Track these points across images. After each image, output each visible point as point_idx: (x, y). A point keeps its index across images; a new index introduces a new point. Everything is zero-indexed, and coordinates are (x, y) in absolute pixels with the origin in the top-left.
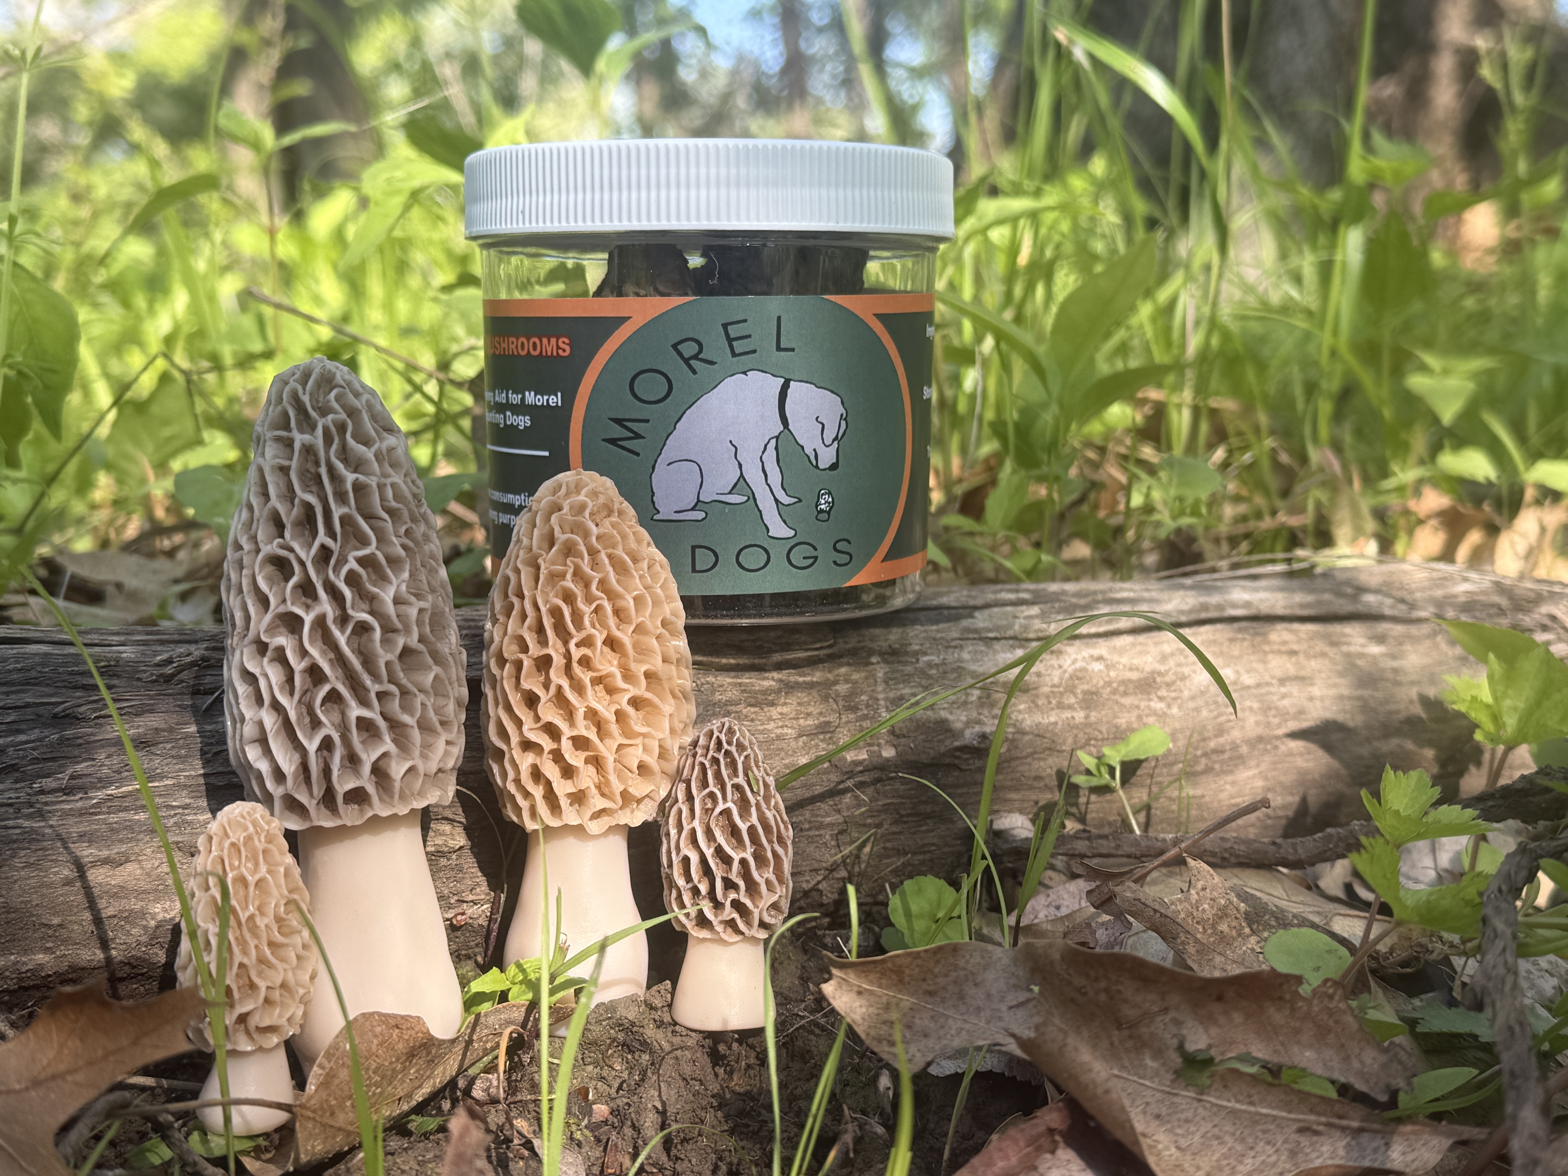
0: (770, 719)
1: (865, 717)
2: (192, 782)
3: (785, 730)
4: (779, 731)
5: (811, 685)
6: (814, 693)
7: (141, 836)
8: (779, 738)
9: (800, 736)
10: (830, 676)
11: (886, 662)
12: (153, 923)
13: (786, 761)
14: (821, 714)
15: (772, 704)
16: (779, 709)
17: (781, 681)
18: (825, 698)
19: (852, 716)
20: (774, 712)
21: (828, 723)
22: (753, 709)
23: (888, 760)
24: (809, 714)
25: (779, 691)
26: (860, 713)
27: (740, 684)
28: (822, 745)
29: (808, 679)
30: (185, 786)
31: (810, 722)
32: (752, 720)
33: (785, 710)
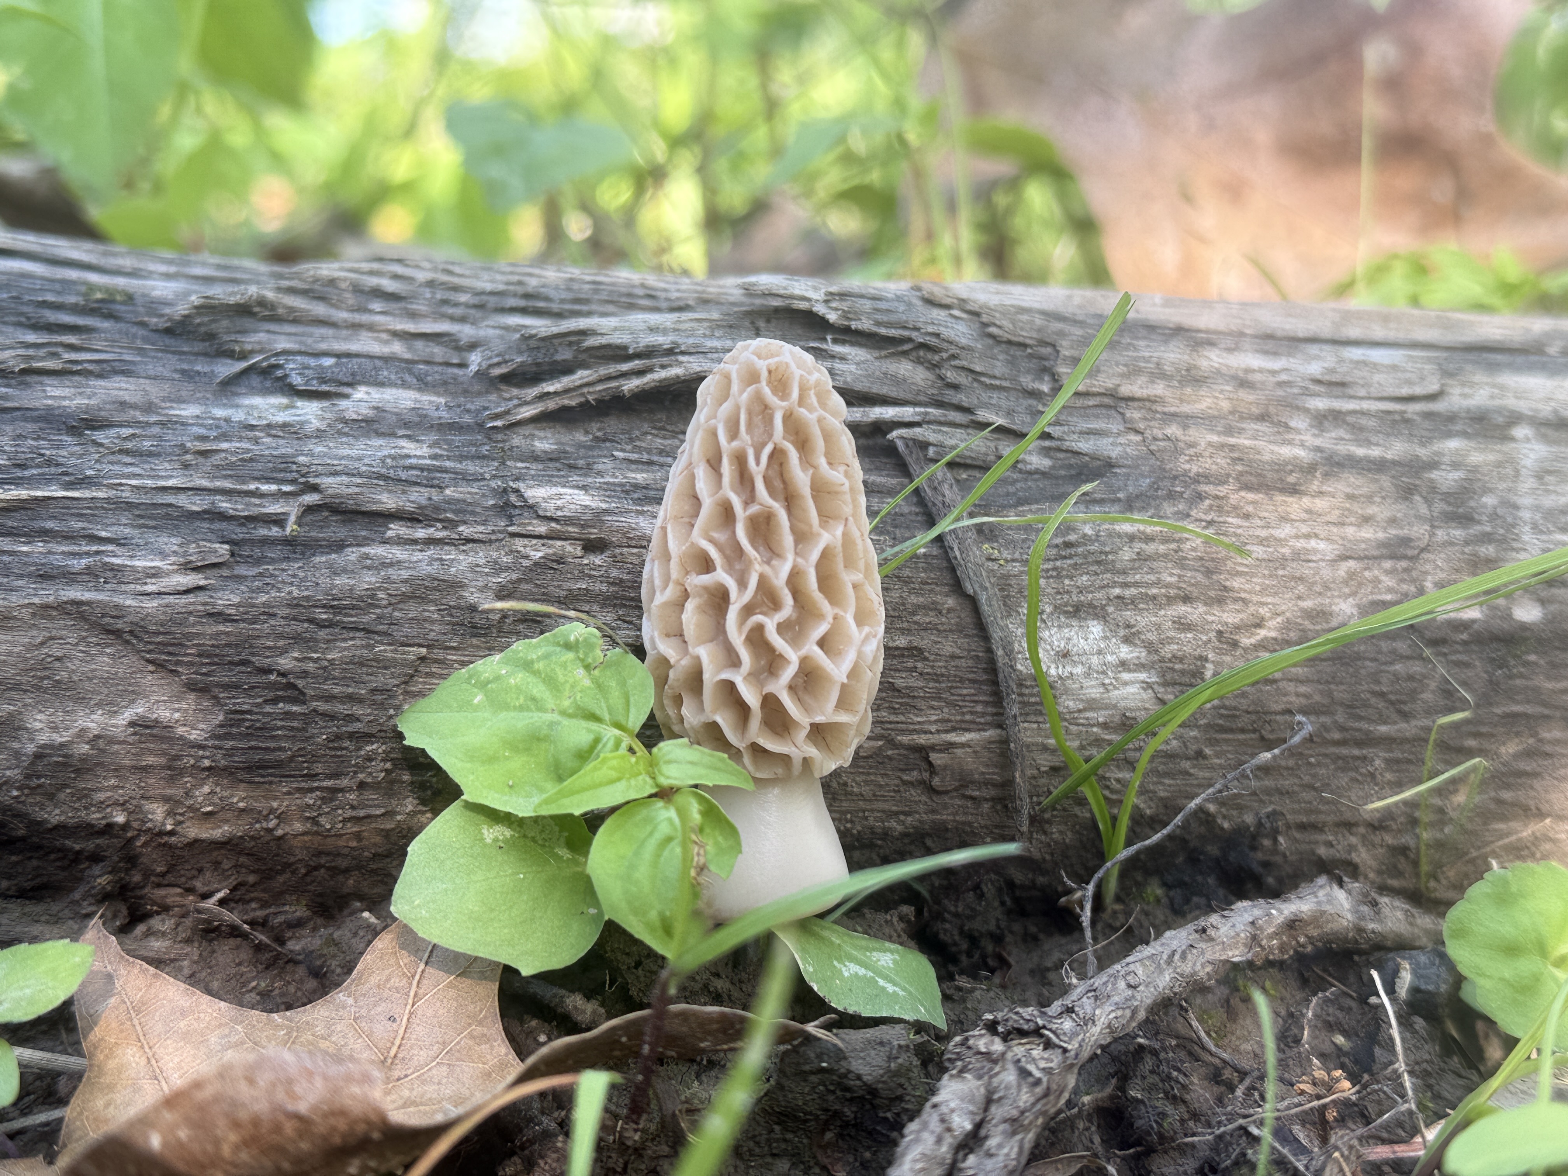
0: (1285, 519)
1: (1486, 538)
2: (145, 499)
3: (1313, 543)
4: (1300, 544)
5: (1380, 466)
6: (1385, 481)
7: (20, 583)
8: (1298, 556)
9: (1345, 558)
10: (1423, 453)
11: (1545, 439)
12: (30, 748)
13: (1308, 604)
14: (1393, 521)
15: (1294, 490)
16: (1306, 501)
17: (1318, 449)
18: (1406, 493)
19: (1458, 533)
20: (1295, 506)
21: (1405, 541)
22: (1250, 496)
23: (1524, 626)
24: (1367, 520)
25: (1311, 469)
26: (1476, 529)
27: (1232, 448)
28: (1388, 581)
29: (1375, 452)
30: (130, 506)
31: (1367, 533)
32: (1247, 516)
33: (1320, 504)
